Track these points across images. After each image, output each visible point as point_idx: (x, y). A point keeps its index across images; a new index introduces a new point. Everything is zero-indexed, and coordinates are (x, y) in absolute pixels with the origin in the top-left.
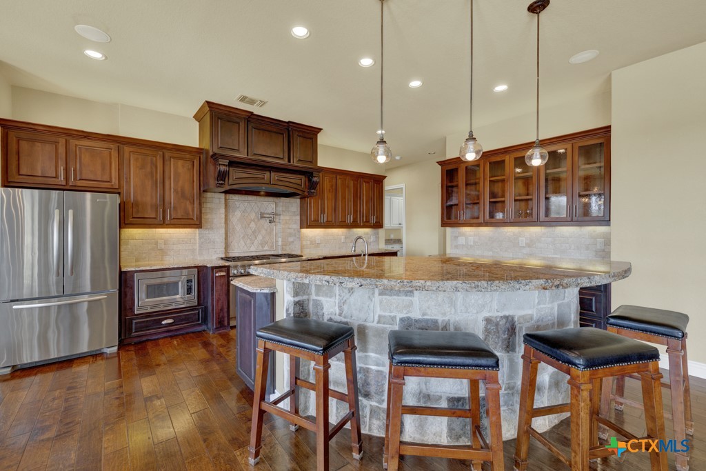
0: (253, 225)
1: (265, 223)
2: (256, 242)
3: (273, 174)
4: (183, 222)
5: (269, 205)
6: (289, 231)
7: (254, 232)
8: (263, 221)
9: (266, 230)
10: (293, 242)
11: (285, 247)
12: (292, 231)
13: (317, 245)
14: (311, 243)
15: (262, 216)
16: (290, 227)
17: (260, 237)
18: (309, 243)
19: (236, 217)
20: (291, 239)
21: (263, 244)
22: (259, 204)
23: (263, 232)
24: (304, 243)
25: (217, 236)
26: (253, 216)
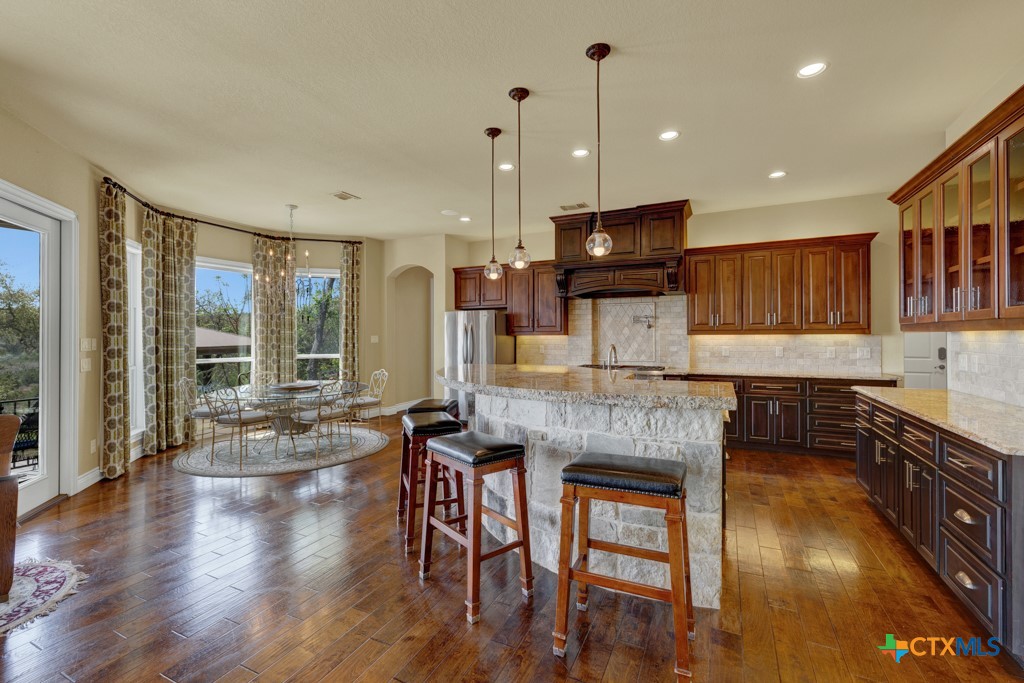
0: (626, 331)
1: (642, 329)
2: (630, 351)
3: (617, 273)
4: (547, 329)
5: (645, 306)
6: (671, 338)
7: (628, 339)
8: (638, 326)
9: (643, 337)
10: (676, 352)
11: (664, 359)
12: (676, 338)
13: (725, 359)
14: (713, 354)
15: (636, 320)
16: (673, 332)
17: (635, 346)
18: (708, 354)
19: (606, 323)
20: (674, 349)
21: (638, 353)
22: (634, 307)
23: (639, 339)
24: (700, 354)
25: (584, 341)
26: (627, 320)
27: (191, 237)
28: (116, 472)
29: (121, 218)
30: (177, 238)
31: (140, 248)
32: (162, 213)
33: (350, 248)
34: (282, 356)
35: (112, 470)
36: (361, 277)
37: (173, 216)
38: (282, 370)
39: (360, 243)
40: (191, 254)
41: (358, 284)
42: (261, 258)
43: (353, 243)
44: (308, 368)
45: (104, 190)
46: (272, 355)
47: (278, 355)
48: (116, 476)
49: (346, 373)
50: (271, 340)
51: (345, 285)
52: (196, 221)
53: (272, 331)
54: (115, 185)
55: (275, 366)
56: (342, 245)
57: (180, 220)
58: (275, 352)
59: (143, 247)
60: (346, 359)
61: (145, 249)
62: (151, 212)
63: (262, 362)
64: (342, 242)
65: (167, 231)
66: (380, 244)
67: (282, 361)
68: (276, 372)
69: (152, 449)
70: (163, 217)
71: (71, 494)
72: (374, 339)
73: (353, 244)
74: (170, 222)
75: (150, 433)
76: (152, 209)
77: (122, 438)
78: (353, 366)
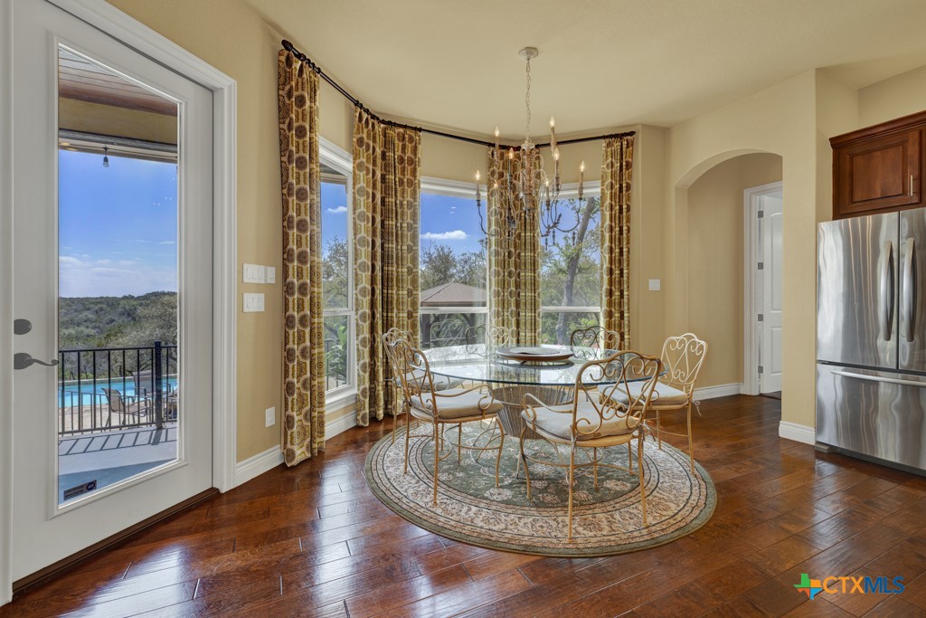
27: (415, 150)
28: (294, 457)
29: (308, 103)
30: (399, 153)
31: (352, 160)
32: (383, 122)
33: (617, 145)
34: (522, 307)
35: (289, 454)
36: (634, 188)
37: (395, 124)
38: (522, 326)
39: (632, 133)
40: (414, 172)
41: (629, 198)
42: (496, 176)
43: (620, 136)
44: (557, 327)
45: (283, 58)
46: (509, 305)
47: (518, 305)
48: (295, 463)
49: (611, 337)
50: (509, 284)
51: (608, 201)
52: (420, 130)
53: (510, 273)
54: (299, 56)
55: (514, 320)
56: (603, 143)
57: (401, 130)
58: (513, 300)
59: (355, 159)
60: (610, 315)
61: (358, 161)
62: (365, 116)
63: (498, 314)
64: (604, 137)
65: (387, 143)
66: (663, 133)
67: (522, 314)
68: (514, 328)
69: (363, 418)
70: (382, 126)
71: (224, 490)
72: (654, 285)
73: (621, 139)
74: (391, 132)
75: (362, 398)
76: (367, 111)
77: (308, 407)
78: (620, 326)
